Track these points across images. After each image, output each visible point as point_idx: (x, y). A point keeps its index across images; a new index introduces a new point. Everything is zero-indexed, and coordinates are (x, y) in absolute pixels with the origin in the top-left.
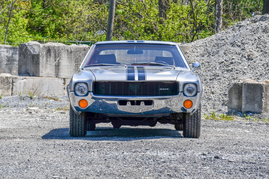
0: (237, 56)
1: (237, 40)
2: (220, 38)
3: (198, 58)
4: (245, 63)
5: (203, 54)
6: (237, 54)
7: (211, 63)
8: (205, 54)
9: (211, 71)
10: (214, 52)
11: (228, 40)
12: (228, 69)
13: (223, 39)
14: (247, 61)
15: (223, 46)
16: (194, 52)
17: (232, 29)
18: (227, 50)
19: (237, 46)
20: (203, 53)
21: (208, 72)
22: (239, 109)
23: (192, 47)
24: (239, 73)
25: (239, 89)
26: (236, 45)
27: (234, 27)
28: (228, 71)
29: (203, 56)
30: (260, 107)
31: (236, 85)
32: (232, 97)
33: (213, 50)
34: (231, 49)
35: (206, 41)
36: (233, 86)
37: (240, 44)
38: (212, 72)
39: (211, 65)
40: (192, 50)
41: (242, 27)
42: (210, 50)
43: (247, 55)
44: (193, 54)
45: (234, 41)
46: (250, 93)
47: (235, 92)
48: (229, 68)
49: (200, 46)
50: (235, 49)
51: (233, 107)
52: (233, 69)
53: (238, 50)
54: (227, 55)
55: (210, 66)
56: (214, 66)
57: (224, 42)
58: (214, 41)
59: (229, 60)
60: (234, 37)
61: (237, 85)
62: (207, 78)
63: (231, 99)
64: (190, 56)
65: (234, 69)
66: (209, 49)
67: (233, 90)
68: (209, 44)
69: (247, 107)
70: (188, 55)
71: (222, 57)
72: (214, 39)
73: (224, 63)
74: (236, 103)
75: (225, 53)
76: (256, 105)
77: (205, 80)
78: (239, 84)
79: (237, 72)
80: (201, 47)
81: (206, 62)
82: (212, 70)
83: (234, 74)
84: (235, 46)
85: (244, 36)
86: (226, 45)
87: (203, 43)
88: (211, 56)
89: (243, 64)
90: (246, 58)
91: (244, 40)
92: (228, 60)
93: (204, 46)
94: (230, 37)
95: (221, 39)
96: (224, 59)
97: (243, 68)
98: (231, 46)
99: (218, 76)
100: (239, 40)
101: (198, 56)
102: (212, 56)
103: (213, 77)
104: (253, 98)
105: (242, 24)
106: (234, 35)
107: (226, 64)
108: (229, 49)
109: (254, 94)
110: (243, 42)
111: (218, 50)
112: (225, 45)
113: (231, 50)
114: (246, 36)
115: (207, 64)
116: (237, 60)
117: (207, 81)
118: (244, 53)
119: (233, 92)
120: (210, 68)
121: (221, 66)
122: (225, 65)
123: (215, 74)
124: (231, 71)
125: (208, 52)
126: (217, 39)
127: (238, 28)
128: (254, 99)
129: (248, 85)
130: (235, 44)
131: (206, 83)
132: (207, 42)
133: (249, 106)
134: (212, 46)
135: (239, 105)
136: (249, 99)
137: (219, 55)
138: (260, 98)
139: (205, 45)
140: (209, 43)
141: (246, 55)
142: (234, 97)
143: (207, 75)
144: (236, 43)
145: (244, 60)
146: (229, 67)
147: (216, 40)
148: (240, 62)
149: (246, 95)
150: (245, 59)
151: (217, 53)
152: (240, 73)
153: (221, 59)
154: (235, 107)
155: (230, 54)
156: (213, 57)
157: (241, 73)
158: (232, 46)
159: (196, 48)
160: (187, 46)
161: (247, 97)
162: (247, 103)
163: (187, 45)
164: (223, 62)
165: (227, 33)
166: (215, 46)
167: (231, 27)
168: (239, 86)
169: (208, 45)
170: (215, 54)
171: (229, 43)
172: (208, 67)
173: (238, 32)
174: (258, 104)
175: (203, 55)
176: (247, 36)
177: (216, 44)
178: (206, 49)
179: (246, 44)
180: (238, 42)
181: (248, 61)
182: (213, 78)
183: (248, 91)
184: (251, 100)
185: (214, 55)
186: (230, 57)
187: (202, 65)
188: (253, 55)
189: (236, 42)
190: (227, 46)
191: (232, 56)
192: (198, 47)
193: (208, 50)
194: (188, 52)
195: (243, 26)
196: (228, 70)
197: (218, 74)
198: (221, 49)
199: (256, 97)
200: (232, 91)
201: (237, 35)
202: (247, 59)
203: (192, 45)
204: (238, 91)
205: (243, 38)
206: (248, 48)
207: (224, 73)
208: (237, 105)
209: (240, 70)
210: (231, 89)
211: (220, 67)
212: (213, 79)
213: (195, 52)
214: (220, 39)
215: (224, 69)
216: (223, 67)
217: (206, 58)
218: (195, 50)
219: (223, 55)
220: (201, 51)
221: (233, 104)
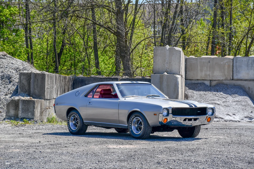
22: (15, 116)
25: (16, 103)
30: (32, 115)
32: (10, 108)
36: (11, 101)
46: (25, 106)
47: (12, 105)
51: (11, 115)
61: (14, 101)
63: (9, 110)
67: (10, 104)
69: (22, 115)
78: (16, 100)
104: (27, 109)
109: (28, 107)
119: (11, 106)
128: (28, 110)
129: (23, 101)
133: (24, 114)
135: (15, 114)
136: (24, 110)
138: (32, 109)
142: (11, 109)
149: (22, 107)
154: (13, 115)
161: (22, 109)
162: (23, 112)
168: (16, 101)
174: (31, 113)
183: (23, 105)
199: (29, 108)
204: (15, 104)
208: (14, 113)
210: (9, 103)
221: (11, 113)
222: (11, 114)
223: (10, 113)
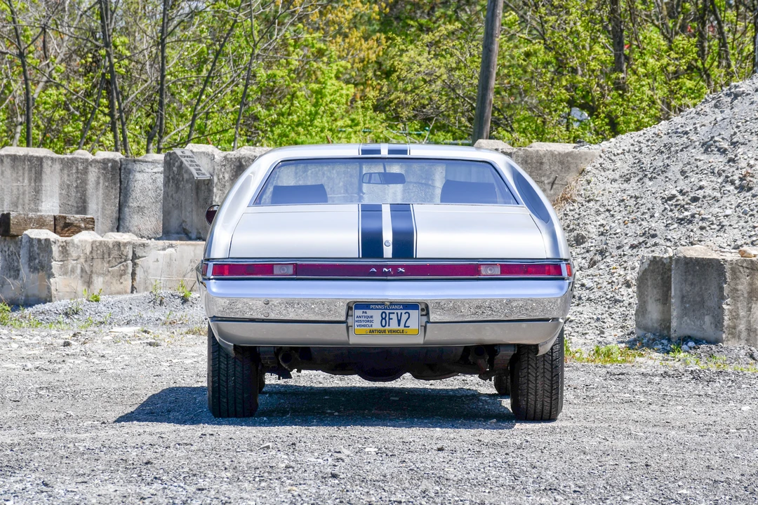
0: (714, 179)
1: (720, 135)
2: (678, 128)
3: (615, 185)
4: (729, 199)
5: (627, 174)
6: (713, 172)
7: (643, 200)
8: (635, 173)
9: (639, 223)
10: (655, 169)
11: (697, 134)
12: (681, 217)
13: (686, 133)
14: (736, 192)
15: (682, 150)
16: (604, 170)
17: (714, 102)
18: (689, 163)
19: (719, 150)
20: (630, 172)
21: (629, 224)
22: (664, 329)
23: (601, 157)
24: (708, 228)
25: (665, 273)
26: (716, 147)
27: (720, 97)
28: (680, 221)
29: (628, 180)
30: (716, 326)
31: (657, 262)
32: (647, 296)
33: (655, 163)
34: (700, 161)
35: (641, 139)
36: (649, 265)
37: (725, 145)
38: (640, 225)
39: (642, 205)
40: (601, 164)
41: (739, 98)
42: (649, 163)
43: (740, 178)
44: (603, 173)
45: (713, 137)
46: (692, 284)
47: (654, 281)
48: (686, 213)
49: (623, 153)
50: (711, 160)
51: (650, 324)
52: (694, 217)
53: (718, 161)
54: (687, 177)
55: (638, 208)
56: (649, 209)
57: (686, 140)
58: (661, 137)
59: (689, 190)
60: (715, 124)
61: (660, 263)
62: (626, 241)
63: (645, 302)
64: (593, 179)
65: (697, 216)
66: (646, 161)
67: (648, 277)
68: (648, 146)
69: (684, 326)
70: (589, 178)
71: (675, 182)
72: (664, 132)
73: (674, 201)
74: (656, 314)
75: (683, 173)
76: (707, 319)
77: (618, 248)
78: (665, 261)
79: (704, 225)
80: (626, 154)
81: (631, 197)
82: (643, 220)
83: (695, 230)
84: (711, 151)
85: (739, 124)
86: (690, 148)
87: (632, 145)
88: (647, 180)
89: (723, 201)
90: (735, 184)
91: (738, 133)
92: (687, 192)
93: (635, 151)
94: (704, 125)
95: (680, 133)
96: (678, 189)
97: (720, 214)
98: (702, 150)
99: (654, 236)
100: (726, 134)
101: (615, 180)
102: (651, 179)
103: (641, 239)
104: (698, 299)
105: (741, 90)
106: (715, 119)
107: (678, 203)
108: (696, 160)
109: (701, 288)
110: (735, 140)
111: (667, 162)
112: (686, 148)
113: (699, 163)
114: (747, 121)
115: (632, 202)
116: (708, 191)
117: (623, 251)
118: (731, 170)
119: (649, 283)
120: (637, 214)
121: (667, 206)
122: (678, 205)
123: (647, 229)
124: (690, 222)
125: (642, 168)
126: (670, 131)
127: (729, 99)
128: (703, 302)
129: (687, 263)
130: (712, 145)
131: (620, 255)
132: (644, 141)
133: (688, 321)
134: (654, 151)
135: (664, 320)
136: (690, 301)
137: (666, 177)
138: (716, 299)
139: (637, 149)
140: (649, 143)
141: (736, 177)
142: (651, 298)
143: (626, 235)
144: (715, 142)
145: (729, 191)
146: (686, 210)
147: (668, 133)
148: (719, 195)
149: (681, 290)
150: (732, 188)
151: (662, 172)
152: (711, 229)
153: (672, 187)
154: (655, 325)
155: (697, 173)
156: (651, 183)
157: (713, 227)
158: (706, 151)
159: (613, 158)
160: (586, 154)
161: (683, 297)
162: (685, 312)
163: (586, 150)
164: (672, 197)
165: (698, 114)
166: (662, 152)
167: (713, 99)
168: (665, 264)
169: (645, 150)
170: (659, 175)
171: (697, 143)
172: (633, 212)
173: (727, 111)
174: (713, 316)
175: (628, 176)
176: (748, 123)
177: (665, 146)
178: (637, 161)
179: (743, 144)
180: (723, 139)
181: (739, 192)
182: (641, 241)
183: (686, 280)
184: (695, 305)
185: (655, 178)
186: (695, 183)
187: (619, 205)
188: (752, 177)
189: (716, 139)
190: (693, 151)
191: (701, 180)
192: (618, 154)
193: (643, 163)
194: (589, 168)
195: (743, 93)
196: (682, 219)
197: (655, 230)
198: (675, 159)
199: (706, 297)
200: (647, 279)
201: (724, 119)
202: (736, 188)
203: (601, 149)
204: (662, 279)
205: (738, 127)
206: (746, 157)
207: (671, 228)
208: (659, 318)
209: (713, 219)
210: (643, 273)
211: (663, 211)
212: (640, 243)
213: (608, 170)
214: (679, 130)
215: (673, 215)
216: (671, 211)
217: (635, 184)
218: (607, 164)
219: (679, 176)
220: (623, 166)
221: (650, 316)
222: (652, 320)
223: (647, 316)
